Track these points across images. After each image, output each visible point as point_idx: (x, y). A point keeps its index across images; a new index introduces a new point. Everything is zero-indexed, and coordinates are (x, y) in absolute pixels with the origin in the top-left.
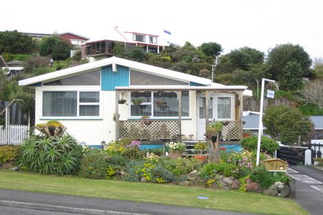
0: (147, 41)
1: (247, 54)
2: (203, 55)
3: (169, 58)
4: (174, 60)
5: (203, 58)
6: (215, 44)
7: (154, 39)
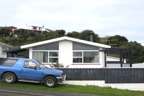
0: (38, 29)
1: (74, 34)
2: (58, 34)
3: (44, 35)
4: (46, 36)
5: (58, 35)
6: (63, 30)
7: (41, 29)
